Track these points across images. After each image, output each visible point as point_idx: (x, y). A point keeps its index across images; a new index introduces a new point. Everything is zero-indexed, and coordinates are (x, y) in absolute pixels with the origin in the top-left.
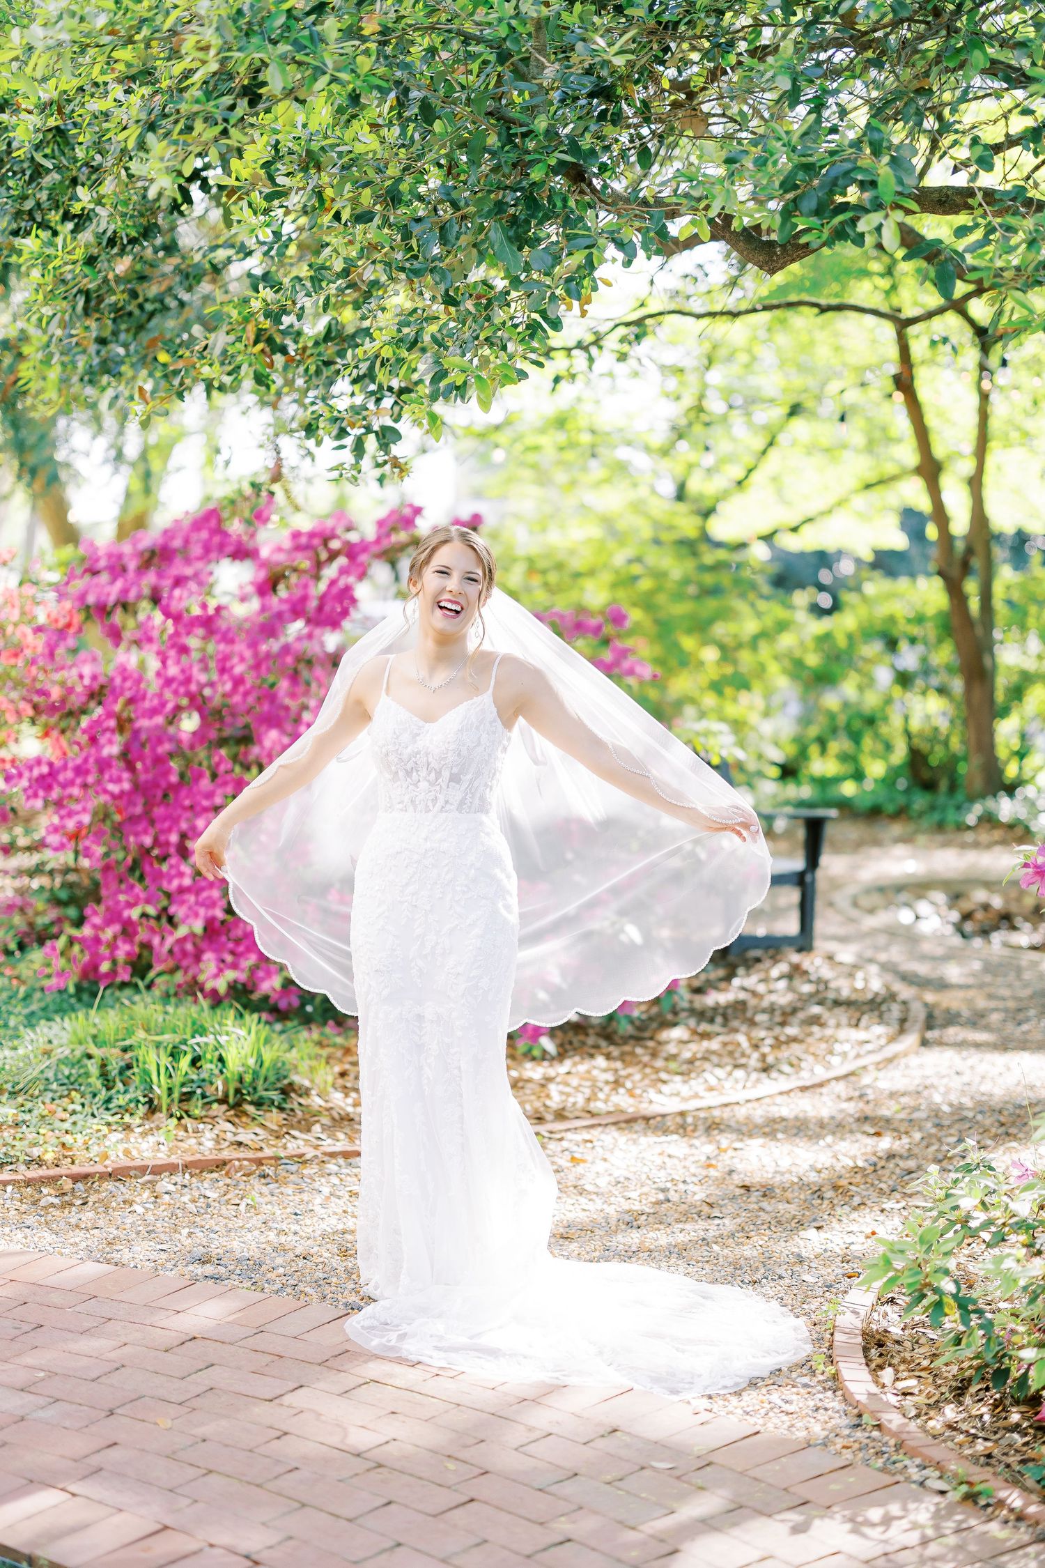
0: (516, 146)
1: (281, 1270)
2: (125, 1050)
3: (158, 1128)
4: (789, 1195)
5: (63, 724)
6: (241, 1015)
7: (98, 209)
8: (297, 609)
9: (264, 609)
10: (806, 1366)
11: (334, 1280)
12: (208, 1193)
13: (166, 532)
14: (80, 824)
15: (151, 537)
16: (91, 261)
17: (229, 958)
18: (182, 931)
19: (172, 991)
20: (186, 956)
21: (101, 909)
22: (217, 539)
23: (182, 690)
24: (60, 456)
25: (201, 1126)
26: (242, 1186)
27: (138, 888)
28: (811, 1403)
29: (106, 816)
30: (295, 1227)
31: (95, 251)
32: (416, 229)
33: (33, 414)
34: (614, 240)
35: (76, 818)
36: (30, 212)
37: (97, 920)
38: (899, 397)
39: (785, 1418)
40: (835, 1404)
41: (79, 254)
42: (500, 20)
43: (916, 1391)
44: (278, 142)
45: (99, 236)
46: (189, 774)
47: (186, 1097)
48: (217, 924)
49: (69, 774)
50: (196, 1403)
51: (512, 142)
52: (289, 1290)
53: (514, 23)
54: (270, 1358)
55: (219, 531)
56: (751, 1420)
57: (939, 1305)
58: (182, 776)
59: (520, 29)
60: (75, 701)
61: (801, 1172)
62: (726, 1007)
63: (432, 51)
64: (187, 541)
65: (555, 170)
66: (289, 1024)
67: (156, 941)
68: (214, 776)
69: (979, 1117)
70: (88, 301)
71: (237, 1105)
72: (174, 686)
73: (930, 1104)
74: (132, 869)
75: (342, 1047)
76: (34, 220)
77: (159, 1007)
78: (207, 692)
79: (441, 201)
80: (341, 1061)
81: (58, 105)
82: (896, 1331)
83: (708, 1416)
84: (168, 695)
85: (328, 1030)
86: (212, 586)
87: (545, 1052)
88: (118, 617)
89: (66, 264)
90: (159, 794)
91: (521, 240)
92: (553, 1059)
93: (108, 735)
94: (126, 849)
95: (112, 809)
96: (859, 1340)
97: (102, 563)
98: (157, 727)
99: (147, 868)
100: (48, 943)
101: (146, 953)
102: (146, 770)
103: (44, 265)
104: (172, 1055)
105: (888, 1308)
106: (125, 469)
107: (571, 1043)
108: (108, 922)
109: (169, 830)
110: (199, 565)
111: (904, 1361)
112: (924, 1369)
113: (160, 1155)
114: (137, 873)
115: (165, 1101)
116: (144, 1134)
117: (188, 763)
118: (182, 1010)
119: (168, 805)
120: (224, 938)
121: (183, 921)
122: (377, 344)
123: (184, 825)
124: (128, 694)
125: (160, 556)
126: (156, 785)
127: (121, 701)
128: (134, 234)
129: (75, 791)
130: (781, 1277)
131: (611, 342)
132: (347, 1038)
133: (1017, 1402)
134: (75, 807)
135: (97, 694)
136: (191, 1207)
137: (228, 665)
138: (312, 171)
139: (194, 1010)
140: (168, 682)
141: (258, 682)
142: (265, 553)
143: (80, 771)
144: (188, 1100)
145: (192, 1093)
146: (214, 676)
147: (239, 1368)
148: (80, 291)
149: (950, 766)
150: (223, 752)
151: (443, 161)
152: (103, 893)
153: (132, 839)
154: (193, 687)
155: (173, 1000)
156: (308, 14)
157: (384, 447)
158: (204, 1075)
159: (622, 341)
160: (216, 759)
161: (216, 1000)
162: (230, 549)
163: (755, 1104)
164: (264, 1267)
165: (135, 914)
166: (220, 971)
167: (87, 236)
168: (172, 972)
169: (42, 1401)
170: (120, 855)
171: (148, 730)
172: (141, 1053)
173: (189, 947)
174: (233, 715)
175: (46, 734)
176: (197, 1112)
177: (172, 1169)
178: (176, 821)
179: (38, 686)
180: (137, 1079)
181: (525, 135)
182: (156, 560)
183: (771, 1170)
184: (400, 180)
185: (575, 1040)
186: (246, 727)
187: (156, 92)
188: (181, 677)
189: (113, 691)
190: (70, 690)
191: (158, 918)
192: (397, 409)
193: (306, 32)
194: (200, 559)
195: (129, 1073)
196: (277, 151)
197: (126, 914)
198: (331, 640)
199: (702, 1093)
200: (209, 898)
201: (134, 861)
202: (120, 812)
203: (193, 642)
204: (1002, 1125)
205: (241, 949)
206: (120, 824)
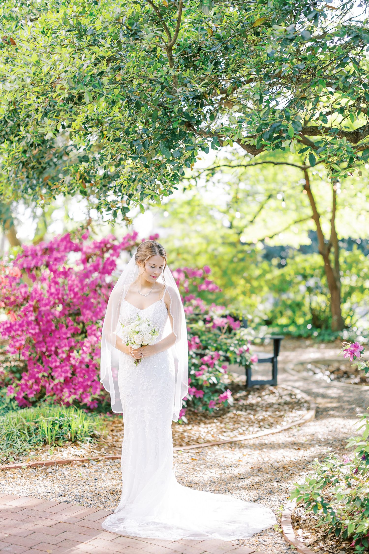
0: (168, 116)
1: (90, 499)
2: (36, 423)
3: (48, 450)
4: (267, 471)
5: (15, 309)
6: (77, 410)
7: (27, 134)
8: (96, 268)
9: (85, 268)
10: (272, 529)
11: (109, 502)
12: (65, 473)
13: (51, 242)
14: (21, 344)
15: (46, 244)
16: (25, 152)
17: (73, 391)
18: (56, 381)
19: (52, 402)
20: (58, 390)
21: (28, 374)
22: (69, 245)
23: (56, 297)
24: (13, 215)
25: (62, 449)
26: (77, 469)
27: (41, 366)
28: (273, 542)
29: (30, 341)
30: (95, 484)
31: (26, 148)
32: (135, 143)
33: (4, 202)
34: (201, 147)
35: (20, 342)
36: (4, 136)
37: (26, 378)
38: (305, 192)
39: (264, 547)
40: (281, 541)
41: (21, 150)
42: (162, 76)
43: (310, 537)
44: (88, 116)
45: (27, 143)
46: (58, 326)
47: (57, 439)
48: (69, 379)
49: (17, 327)
50: (60, 544)
51: (167, 114)
52: (93, 505)
53: (166, 77)
54: (86, 529)
55: (70, 242)
56: (253, 548)
57: (316, 506)
58: (56, 327)
59: (168, 79)
60: (19, 301)
61: (272, 462)
62: (246, 405)
63: (139, 84)
64: (58, 245)
65: (181, 124)
66: (93, 413)
67: (47, 385)
68: (67, 327)
69: (334, 443)
70: (23, 165)
71: (75, 442)
72: (53, 296)
73: (317, 438)
74: (38, 360)
75: (112, 421)
76: (5, 138)
77: (48, 408)
78: (65, 297)
79: (143, 134)
80: (111, 426)
81: (14, 102)
82: (303, 517)
83: (237, 546)
84: (51, 299)
85: (107, 415)
86: (67, 261)
87: (183, 422)
88: (34, 272)
89: (16, 153)
90: (48, 333)
91: (170, 146)
92: (186, 424)
93: (31, 313)
94: (36, 353)
95: (32, 339)
96: (290, 520)
97: (29, 253)
98: (48, 310)
99: (44, 359)
100: (9, 386)
101: (43, 389)
102: (44, 325)
103: (9, 153)
104: (52, 424)
105: (301, 509)
106: (37, 220)
107: (192, 419)
108: (30, 378)
109: (52, 346)
110: (63, 254)
111: (306, 527)
112: (313, 530)
113: (48, 459)
114: (41, 361)
115: (50, 441)
116: (43, 452)
117: (58, 322)
118: (56, 409)
119: (51, 337)
120: (71, 384)
121: (57, 378)
122: (122, 181)
123: (57, 344)
124: (37, 299)
125: (49, 250)
126: (47, 330)
127: (35, 301)
128: (39, 143)
129: (19, 333)
130: (264, 499)
131: (203, 176)
132: (113, 418)
133: (344, 540)
134: (18, 338)
135: (26, 299)
136: (59, 477)
137: (72, 288)
138: (100, 126)
139: (60, 409)
140: (51, 294)
141: (82, 294)
142: (84, 249)
143: (21, 325)
144: (58, 440)
145: (59, 438)
146: (68, 292)
147: (75, 532)
148: (21, 162)
149: (326, 320)
150: (70, 318)
151: (144, 121)
152: (28, 368)
153: (38, 349)
154: (60, 296)
155: (53, 405)
156: (98, 75)
157: (124, 214)
158: (64, 431)
159: (207, 175)
160: (68, 321)
161: (68, 405)
162: (73, 248)
163: (256, 439)
164: (84, 498)
165: (40, 375)
166: (70, 395)
167: (23, 143)
168: (53, 395)
169: (7, 544)
170: (34, 355)
171: (44, 311)
172: (41, 424)
173: (59, 387)
174: (74, 305)
175: (9, 313)
176: (61, 444)
177: (52, 464)
178: (54, 343)
179: (6, 296)
180: (40, 433)
181: (171, 112)
182: (48, 252)
183: (261, 462)
184: (129, 127)
185: (194, 418)
186: (78, 309)
187: (47, 98)
188: (56, 292)
189: (32, 297)
190: (17, 297)
191: (48, 377)
192: (128, 201)
193: (97, 82)
194: (63, 251)
195: (37, 431)
196: (87, 118)
197: (37, 375)
198: (108, 279)
199: (238, 436)
200: (66, 369)
201: (39, 357)
202: (35, 340)
203: (60, 280)
204: (342, 445)
205: (77, 387)
206: (35, 344)
